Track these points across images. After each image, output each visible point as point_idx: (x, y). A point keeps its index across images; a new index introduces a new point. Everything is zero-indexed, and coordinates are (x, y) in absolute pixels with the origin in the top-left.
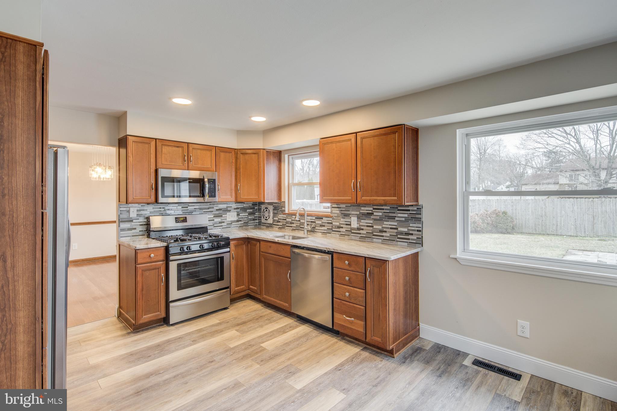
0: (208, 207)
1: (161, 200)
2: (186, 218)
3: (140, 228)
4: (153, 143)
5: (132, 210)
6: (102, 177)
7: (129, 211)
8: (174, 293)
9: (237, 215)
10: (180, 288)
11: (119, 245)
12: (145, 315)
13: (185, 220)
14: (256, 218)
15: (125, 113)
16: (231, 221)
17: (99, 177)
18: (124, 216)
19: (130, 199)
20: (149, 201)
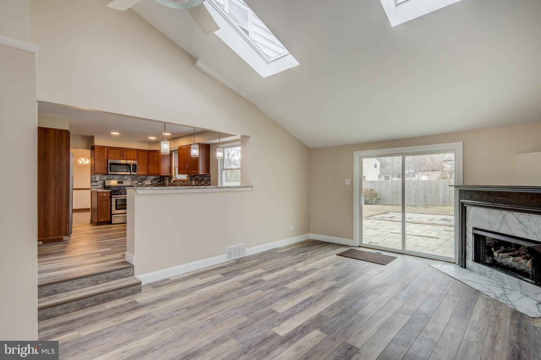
0: (135, 177)
1: (109, 173)
2: (123, 182)
3: (101, 185)
4: (106, 148)
5: (97, 177)
6: (84, 163)
7: (96, 178)
8: (114, 211)
9: (151, 182)
10: (116, 209)
11: (91, 192)
12: (101, 219)
13: (122, 183)
14: (162, 184)
15: (94, 136)
16: (148, 185)
17: (83, 163)
18: (93, 180)
19: (96, 172)
20: (104, 173)
